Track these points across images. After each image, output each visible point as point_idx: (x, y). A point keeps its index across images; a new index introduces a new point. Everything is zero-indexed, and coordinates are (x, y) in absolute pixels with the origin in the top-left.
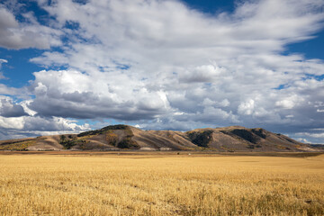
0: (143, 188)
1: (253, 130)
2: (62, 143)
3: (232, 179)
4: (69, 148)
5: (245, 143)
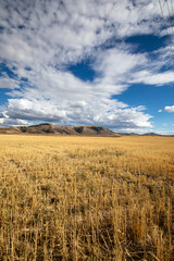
2: (21, 130)
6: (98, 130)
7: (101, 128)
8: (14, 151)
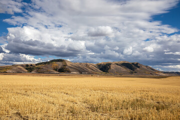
0: (71, 95)
1: (133, 64)
2: (26, 69)
4: (31, 72)
5: (129, 70)
6: (132, 68)
7: (137, 65)
8: (19, 100)
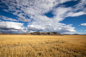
0: (41, 40)
3: (53, 39)
6: (55, 33)
